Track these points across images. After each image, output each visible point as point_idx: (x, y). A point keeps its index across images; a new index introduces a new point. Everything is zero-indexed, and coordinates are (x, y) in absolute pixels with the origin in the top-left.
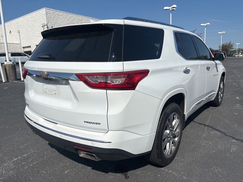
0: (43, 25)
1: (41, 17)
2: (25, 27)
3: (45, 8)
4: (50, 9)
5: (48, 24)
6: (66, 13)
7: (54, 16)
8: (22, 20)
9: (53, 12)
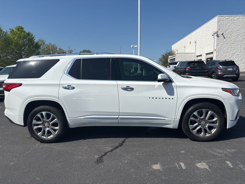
0: (214, 33)
1: (213, 25)
2: (201, 38)
3: (217, 16)
4: (223, 16)
5: (219, 31)
6: (243, 16)
7: (227, 22)
8: (199, 31)
9: (227, 18)
